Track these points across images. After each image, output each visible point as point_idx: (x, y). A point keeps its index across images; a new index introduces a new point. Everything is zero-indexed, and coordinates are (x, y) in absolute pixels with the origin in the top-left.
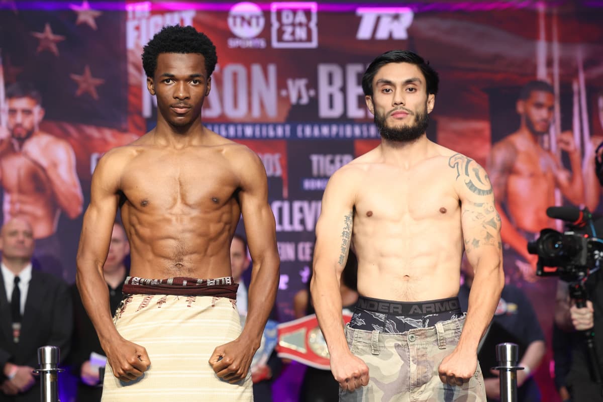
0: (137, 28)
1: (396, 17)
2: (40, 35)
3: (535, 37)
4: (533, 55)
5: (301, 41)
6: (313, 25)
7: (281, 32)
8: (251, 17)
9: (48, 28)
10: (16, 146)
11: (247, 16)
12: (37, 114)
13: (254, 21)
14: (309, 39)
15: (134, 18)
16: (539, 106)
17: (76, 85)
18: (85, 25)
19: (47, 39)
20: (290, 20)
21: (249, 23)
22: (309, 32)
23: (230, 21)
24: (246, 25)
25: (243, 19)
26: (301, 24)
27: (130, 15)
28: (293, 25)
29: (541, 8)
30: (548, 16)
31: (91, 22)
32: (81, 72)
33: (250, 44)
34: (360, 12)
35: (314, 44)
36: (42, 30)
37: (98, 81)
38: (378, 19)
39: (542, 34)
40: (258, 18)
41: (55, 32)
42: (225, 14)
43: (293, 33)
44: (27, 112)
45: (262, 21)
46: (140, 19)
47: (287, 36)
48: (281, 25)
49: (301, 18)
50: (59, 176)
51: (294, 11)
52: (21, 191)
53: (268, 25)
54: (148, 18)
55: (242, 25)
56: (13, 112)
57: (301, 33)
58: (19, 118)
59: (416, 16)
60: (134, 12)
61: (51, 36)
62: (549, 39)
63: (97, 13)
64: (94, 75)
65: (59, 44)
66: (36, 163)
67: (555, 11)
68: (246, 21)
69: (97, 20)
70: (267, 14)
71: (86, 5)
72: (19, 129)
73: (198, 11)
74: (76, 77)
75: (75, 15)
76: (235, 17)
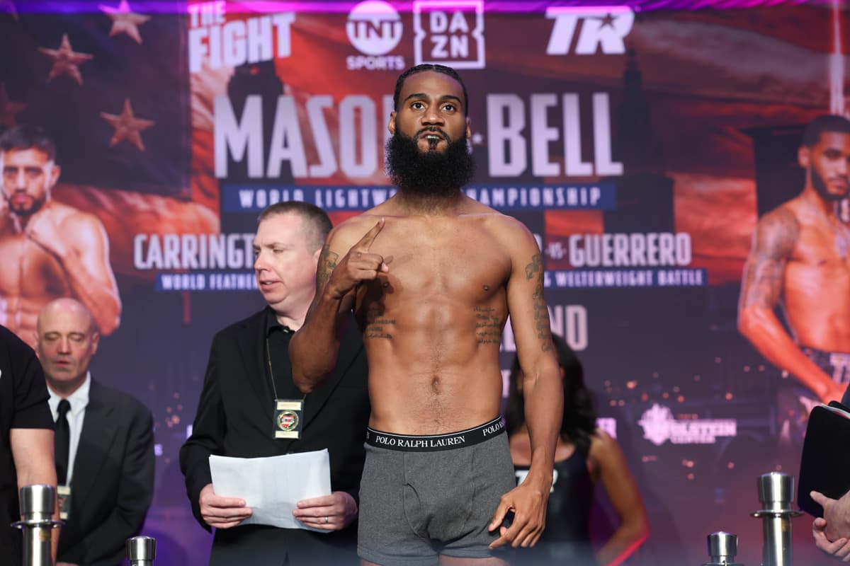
0: (205, 41)
1: (608, 20)
2: (52, 52)
3: (827, 49)
4: (824, 76)
5: (459, 58)
6: (478, 34)
7: (428, 46)
8: (382, 23)
9: (66, 43)
10: (17, 224)
11: (376, 23)
12: (50, 173)
13: (386, 28)
14: (472, 56)
15: (200, 25)
16: (834, 155)
17: (111, 128)
18: (124, 35)
19: (64, 57)
20: (443, 27)
21: (380, 33)
22: (472, 44)
23: (350, 28)
24: (373, 33)
25: (369, 25)
26: (459, 33)
27: (194, 21)
28: (447, 33)
29: (836, 4)
31: (134, 32)
32: (118, 110)
33: (380, 64)
34: (552, 12)
35: (480, 63)
36: (57, 45)
37: (144, 123)
38: (580, 23)
39: (838, 43)
40: (392, 23)
41: (75, 48)
42: (343, 18)
43: (447, 47)
44: (34, 171)
45: (399, 28)
46: (208, 27)
47: (437, 52)
48: (429, 34)
49: (459, 23)
50: (83, 270)
51: (450, 13)
52: (24, 294)
53: (408, 35)
54: (222, 25)
55: (368, 35)
56: (11, 171)
57: (459, 46)
58: (21, 180)
59: (638, 19)
60: (199, 15)
61: (71, 54)
63: (142, 19)
64: (138, 115)
65: (82, 66)
66: (46, 249)
68: (374, 28)
69: (140, 27)
70: (406, 17)
71: (124, 6)
72: (21, 199)
73: (299, 14)
74: (111, 117)
75: (109, 21)
76: (356, 23)
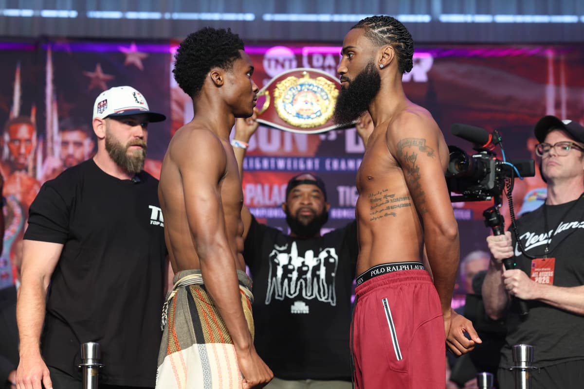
1: (417, 62)
2: (91, 75)
3: (544, 81)
4: (543, 98)
8: (285, 60)
9: (99, 69)
11: (281, 59)
12: (88, 145)
13: (287, 64)
18: (133, 66)
19: (97, 78)
20: (320, 63)
21: (283, 66)
23: (266, 63)
24: (279, 67)
25: (277, 61)
26: (330, 67)
28: (323, 67)
29: (550, 55)
30: (556, 62)
31: (139, 63)
36: (93, 70)
39: (551, 78)
40: (290, 61)
41: (105, 71)
42: (261, 57)
44: (78, 144)
45: (294, 64)
48: (312, 67)
49: (330, 61)
51: (324, 55)
55: (276, 67)
56: (65, 144)
58: (71, 149)
59: (436, 61)
61: (102, 76)
62: (557, 83)
63: (143, 55)
65: (108, 83)
67: (563, 57)
69: (143, 61)
70: (299, 57)
71: (133, 48)
72: (71, 160)
75: (124, 57)
76: (269, 60)
